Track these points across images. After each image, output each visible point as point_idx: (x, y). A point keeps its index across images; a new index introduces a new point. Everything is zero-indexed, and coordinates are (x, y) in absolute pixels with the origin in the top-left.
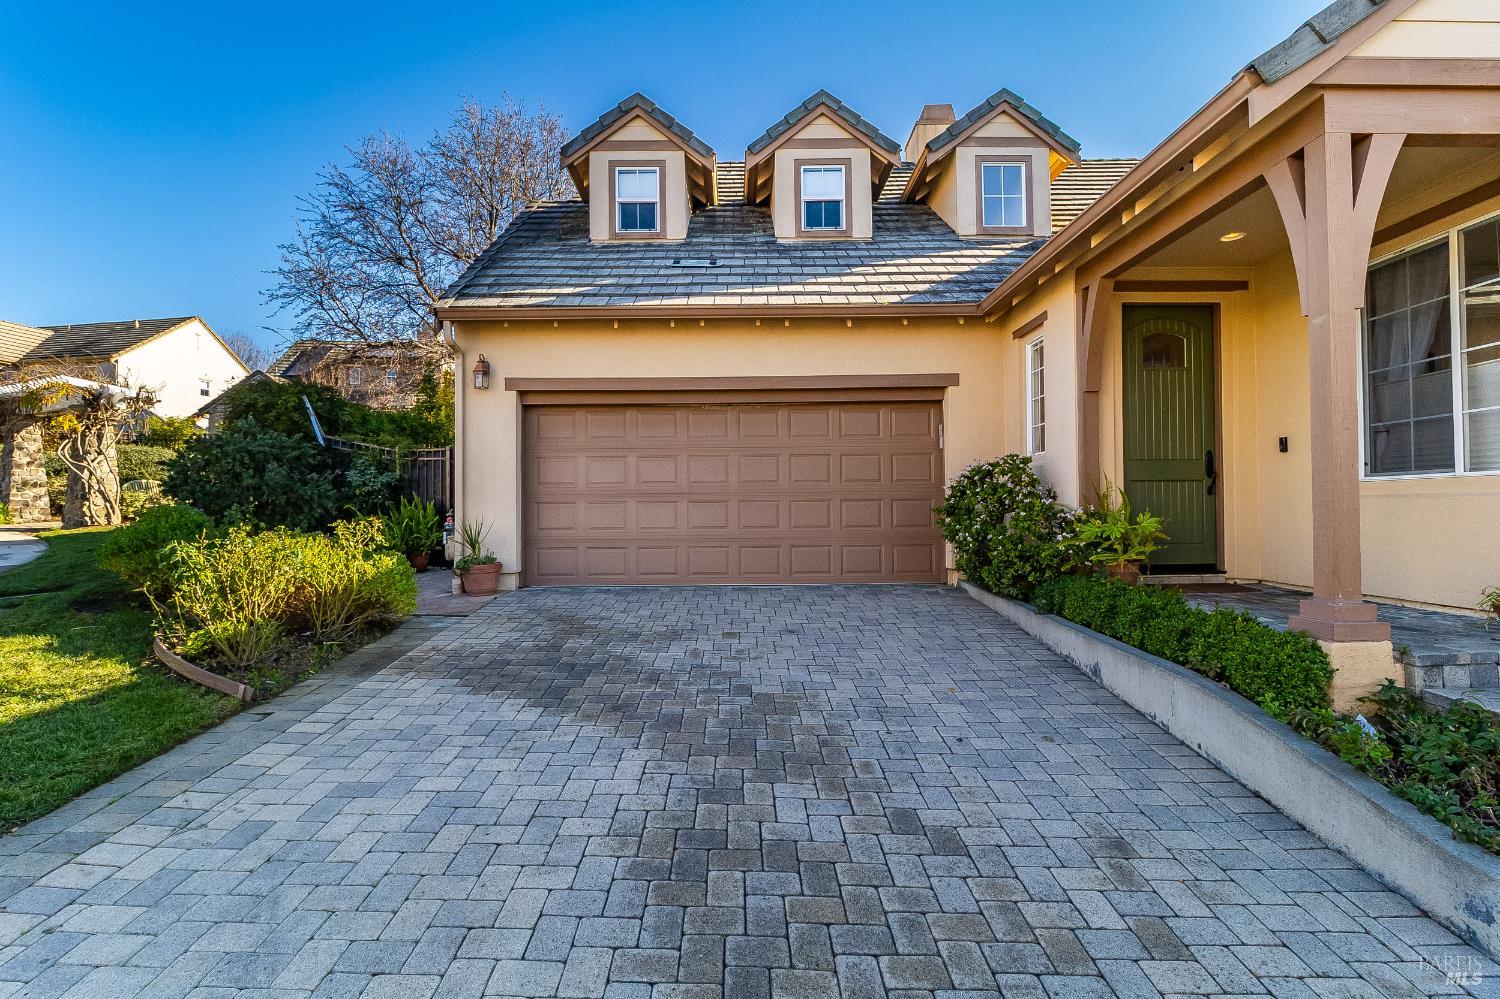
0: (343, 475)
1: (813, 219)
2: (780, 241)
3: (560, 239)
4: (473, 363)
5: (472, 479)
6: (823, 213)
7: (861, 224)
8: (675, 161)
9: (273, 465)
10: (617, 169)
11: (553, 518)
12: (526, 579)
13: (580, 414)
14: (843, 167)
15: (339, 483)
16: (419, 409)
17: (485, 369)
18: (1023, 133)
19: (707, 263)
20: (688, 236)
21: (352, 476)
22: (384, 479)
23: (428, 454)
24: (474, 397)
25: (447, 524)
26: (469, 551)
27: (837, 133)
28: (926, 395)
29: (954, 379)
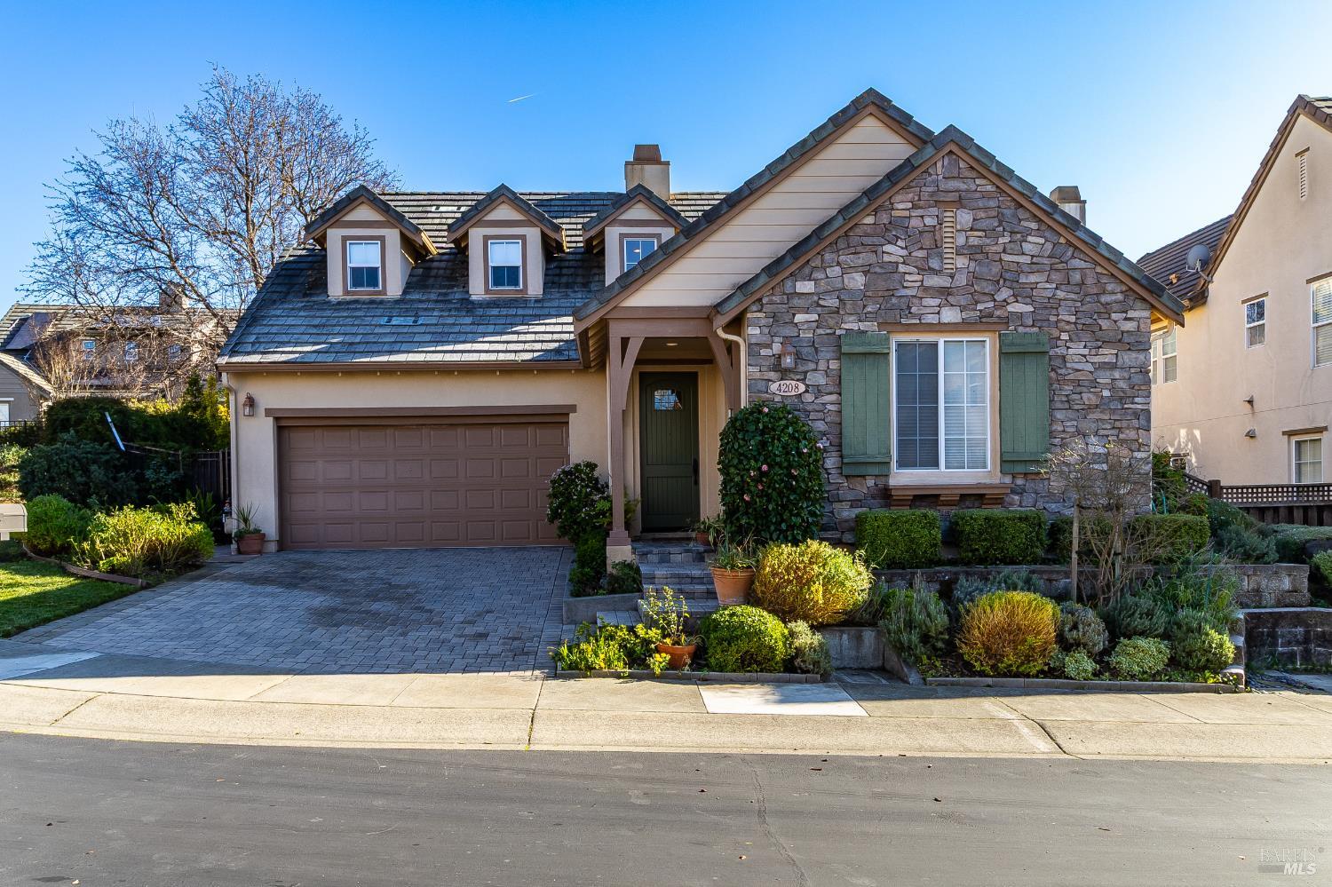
0: (143, 475)
1: (498, 280)
2: (474, 298)
3: (305, 295)
4: (242, 398)
5: (244, 477)
6: (506, 275)
7: (534, 284)
8: (392, 236)
9: (94, 467)
10: (348, 242)
11: (300, 503)
12: (282, 545)
13: (318, 432)
14: (520, 241)
15: (140, 478)
16: (185, 409)
17: (251, 402)
18: (655, 217)
19: (410, 321)
20: (405, 292)
21: (149, 474)
22: (172, 476)
23: (205, 456)
24: (244, 422)
25: (226, 508)
26: (242, 526)
27: (516, 216)
28: (557, 418)
29: (573, 408)
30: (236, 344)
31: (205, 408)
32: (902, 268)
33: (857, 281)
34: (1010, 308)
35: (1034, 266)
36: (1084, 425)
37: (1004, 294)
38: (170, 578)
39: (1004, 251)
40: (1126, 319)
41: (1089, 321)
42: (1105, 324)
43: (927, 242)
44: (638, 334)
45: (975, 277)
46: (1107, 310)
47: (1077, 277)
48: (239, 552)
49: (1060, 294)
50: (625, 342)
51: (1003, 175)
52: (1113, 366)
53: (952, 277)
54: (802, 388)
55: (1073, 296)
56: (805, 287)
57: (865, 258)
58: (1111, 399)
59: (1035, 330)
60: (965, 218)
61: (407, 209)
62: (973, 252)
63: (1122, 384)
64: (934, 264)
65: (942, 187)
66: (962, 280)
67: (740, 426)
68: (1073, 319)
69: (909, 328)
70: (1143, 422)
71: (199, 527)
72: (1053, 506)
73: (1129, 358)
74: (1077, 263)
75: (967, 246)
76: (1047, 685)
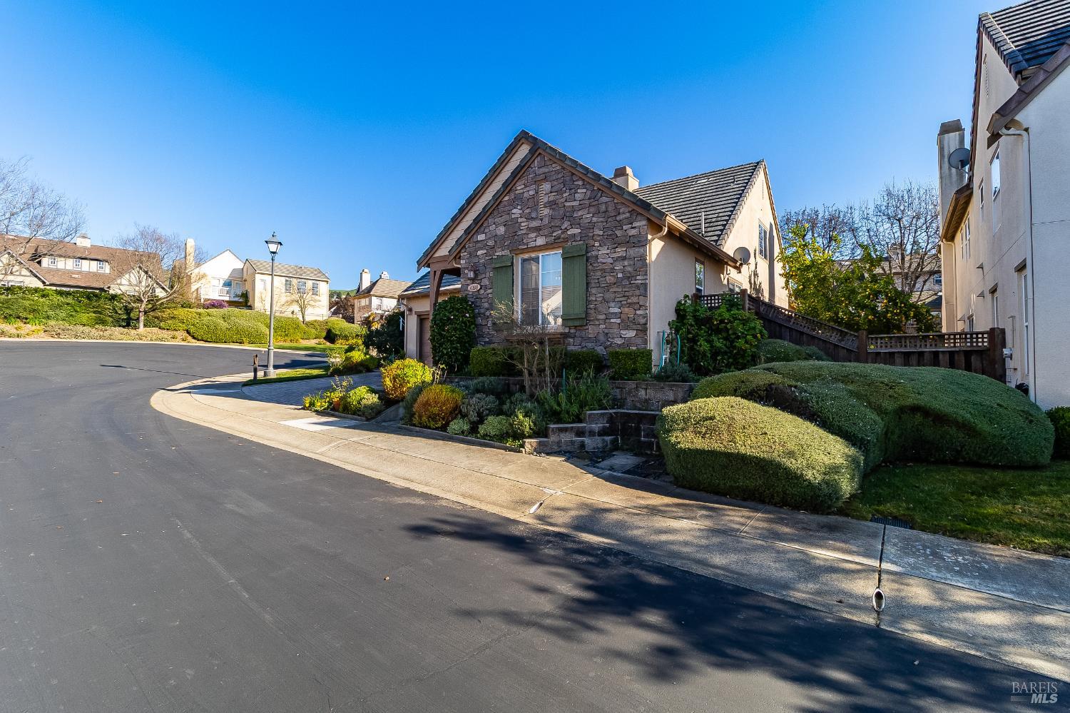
32: (520, 220)
33: (502, 230)
34: (569, 233)
35: (581, 207)
36: (607, 296)
37: (566, 224)
39: (566, 201)
40: (632, 228)
41: (610, 233)
42: (619, 233)
43: (530, 204)
45: (552, 218)
46: (620, 225)
47: (603, 208)
49: (595, 219)
51: (563, 158)
52: (624, 258)
53: (542, 220)
54: (479, 287)
55: (601, 219)
56: (481, 237)
57: (505, 217)
58: (622, 279)
59: (582, 242)
60: (546, 187)
62: (552, 204)
63: (629, 269)
64: (534, 215)
65: (537, 173)
66: (546, 221)
68: (601, 233)
69: (523, 251)
70: (642, 291)
72: (590, 345)
73: (633, 252)
74: (604, 199)
75: (549, 202)
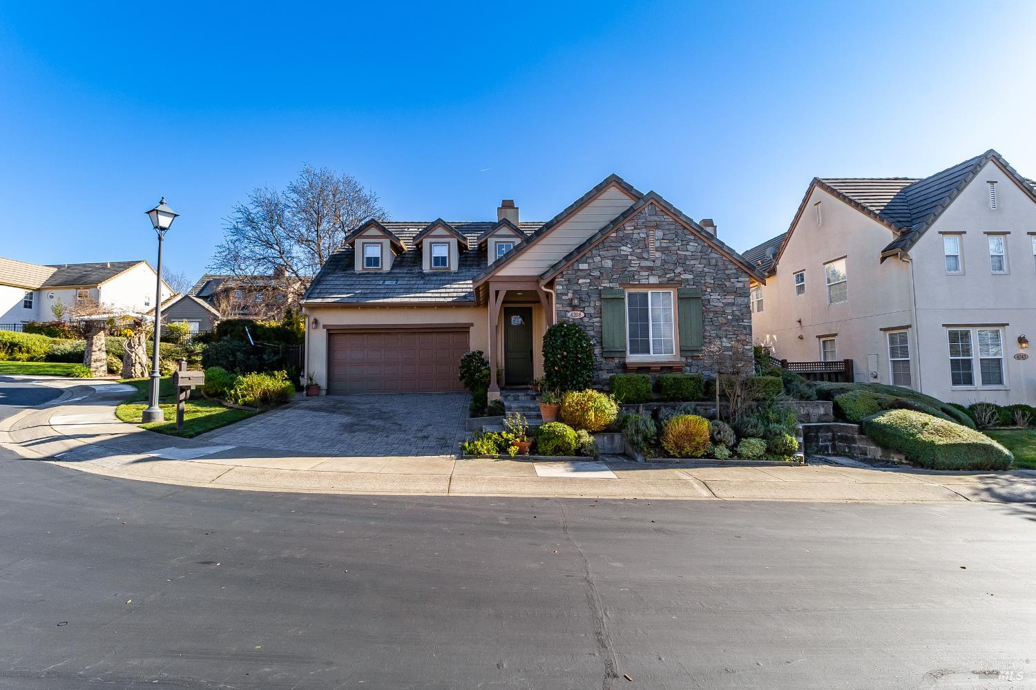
0: (262, 357)
1: (436, 264)
2: (424, 271)
3: (344, 270)
4: (312, 320)
5: (311, 358)
6: (440, 261)
7: (454, 266)
8: (387, 242)
9: (238, 353)
10: (365, 245)
11: (338, 371)
12: (329, 392)
13: (348, 336)
14: (447, 245)
15: (261, 359)
16: (284, 325)
17: (316, 322)
18: (512, 234)
19: (394, 283)
20: (392, 269)
21: (265, 357)
22: (276, 357)
23: (293, 348)
24: (312, 331)
25: (302, 374)
26: (309, 382)
27: (446, 233)
28: (464, 330)
29: (472, 325)
30: (310, 294)
31: (294, 325)
32: (630, 257)
33: (608, 263)
34: (682, 277)
35: (694, 257)
36: (720, 333)
37: (679, 270)
38: (272, 409)
39: (678, 250)
40: (738, 282)
41: (720, 283)
42: (728, 284)
43: (641, 245)
44: (504, 289)
45: (664, 262)
46: (729, 277)
47: (713, 262)
48: (307, 395)
49: (706, 270)
50: (497, 293)
51: (677, 213)
52: (733, 304)
53: (654, 262)
54: (583, 315)
55: (711, 271)
56: (584, 266)
57: (612, 253)
58: (732, 319)
59: (694, 287)
60: (659, 234)
61: (394, 230)
62: (664, 250)
63: (737, 313)
64: (645, 255)
65: (648, 219)
66: (658, 263)
67: (552, 333)
68: (712, 282)
69: (634, 286)
70: (748, 331)
71: (288, 383)
72: (706, 372)
73: (740, 300)
74: (713, 255)
75: (661, 247)
76: (706, 463)
